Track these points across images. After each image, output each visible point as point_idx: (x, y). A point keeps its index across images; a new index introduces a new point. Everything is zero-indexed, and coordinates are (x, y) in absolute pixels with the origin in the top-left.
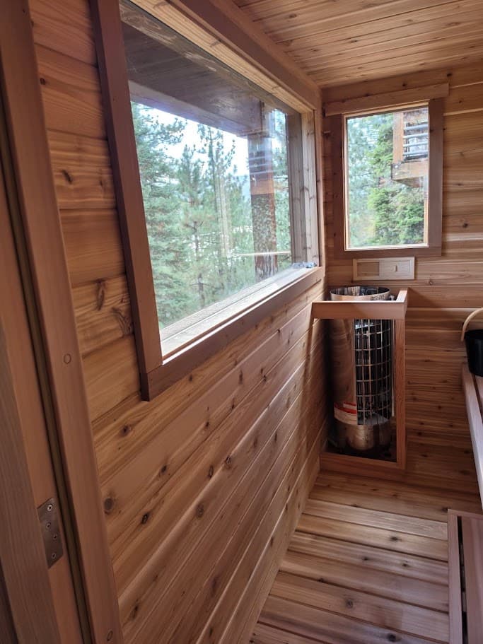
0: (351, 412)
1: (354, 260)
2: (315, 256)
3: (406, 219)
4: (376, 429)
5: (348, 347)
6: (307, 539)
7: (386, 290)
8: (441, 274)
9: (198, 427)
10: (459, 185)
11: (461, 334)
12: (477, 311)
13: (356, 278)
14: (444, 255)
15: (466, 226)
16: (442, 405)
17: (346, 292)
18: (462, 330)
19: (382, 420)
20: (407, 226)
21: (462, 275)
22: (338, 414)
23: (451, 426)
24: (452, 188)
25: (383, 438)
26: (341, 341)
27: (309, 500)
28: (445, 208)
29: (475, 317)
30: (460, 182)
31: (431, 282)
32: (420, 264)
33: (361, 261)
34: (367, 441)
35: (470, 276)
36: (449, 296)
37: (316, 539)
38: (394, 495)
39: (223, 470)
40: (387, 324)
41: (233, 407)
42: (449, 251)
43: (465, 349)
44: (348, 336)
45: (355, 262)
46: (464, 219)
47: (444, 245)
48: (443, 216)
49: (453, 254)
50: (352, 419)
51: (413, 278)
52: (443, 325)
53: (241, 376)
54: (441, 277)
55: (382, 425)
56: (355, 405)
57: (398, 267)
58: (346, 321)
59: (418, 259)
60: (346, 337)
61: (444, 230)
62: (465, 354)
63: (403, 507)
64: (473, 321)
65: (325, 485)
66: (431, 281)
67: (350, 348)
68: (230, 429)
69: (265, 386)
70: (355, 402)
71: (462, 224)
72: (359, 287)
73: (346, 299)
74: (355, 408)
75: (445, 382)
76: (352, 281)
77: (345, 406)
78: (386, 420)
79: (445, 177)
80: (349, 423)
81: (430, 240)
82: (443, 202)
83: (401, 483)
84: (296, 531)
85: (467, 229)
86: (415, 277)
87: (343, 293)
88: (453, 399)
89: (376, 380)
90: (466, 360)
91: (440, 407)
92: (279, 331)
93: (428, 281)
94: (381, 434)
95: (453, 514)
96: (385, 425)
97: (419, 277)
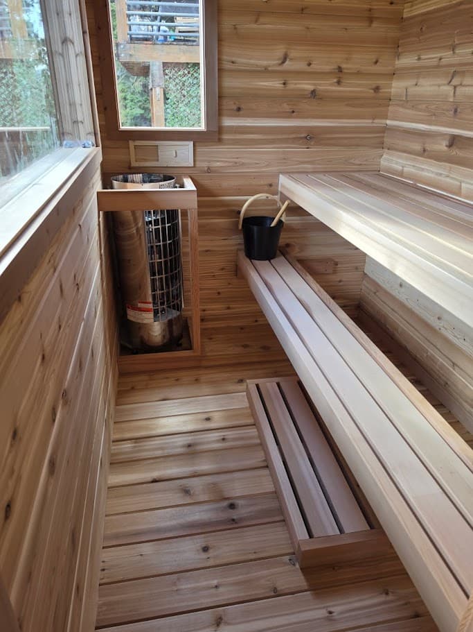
0: (148, 310)
1: (130, 142)
2: (90, 133)
3: (128, 110)
4: (170, 323)
5: (138, 242)
6: (127, 446)
7: (171, 178)
8: (218, 161)
9: (36, 363)
10: (233, 62)
11: (238, 222)
12: (251, 199)
13: (134, 164)
14: (220, 141)
15: (239, 109)
16: (220, 291)
17: (129, 180)
18: (239, 218)
19: (174, 314)
20: (129, 118)
21: (236, 163)
22: (132, 315)
23: (229, 308)
24: (227, 66)
25: (176, 330)
26: (131, 237)
27: (118, 407)
28: (220, 87)
29: (250, 206)
30: (234, 59)
31: (209, 170)
32: (198, 150)
33: (138, 143)
34: (164, 336)
35: (243, 164)
36: (226, 184)
37: (135, 443)
38: (196, 380)
39: (62, 408)
40: (172, 215)
41: (60, 327)
42: (225, 137)
43: (242, 236)
44: (138, 230)
45: (132, 144)
46: (237, 103)
47: (220, 130)
48: (219, 97)
49: (228, 139)
50: (148, 318)
51: (193, 165)
52: (221, 214)
53: (61, 287)
54: (218, 164)
55: (175, 318)
56: (150, 303)
57: (178, 152)
58: (133, 213)
59: (197, 144)
60: (135, 231)
61: (220, 114)
62: (242, 241)
63: (206, 389)
64: (250, 208)
65: (129, 388)
66: (209, 168)
67: (141, 243)
68: (61, 356)
69: (79, 296)
70: (151, 300)
71: (235, 107)
72: (141, 175)
73: (131, 187)
74: (151, 306)
75: (222, 269)
76: (130, 168)
77: (140, 305)
78: (178, 313)
79: (220, 53)
80: (144, 322)
81: (208, 124)
82: (219, 81)
83: (198, 367)
84: (113, 442)
85: (241, 112)
86: (194, 164)
87: (126, 180)
88: (229, 284)
89: (169, 274)
90: (243, 247)
91: (219, 293)
92: (80, 225)
93: (206, 169)
94: (174, 327)
95: (251, 384)
96: (179, 317)
97: (198, 164)
